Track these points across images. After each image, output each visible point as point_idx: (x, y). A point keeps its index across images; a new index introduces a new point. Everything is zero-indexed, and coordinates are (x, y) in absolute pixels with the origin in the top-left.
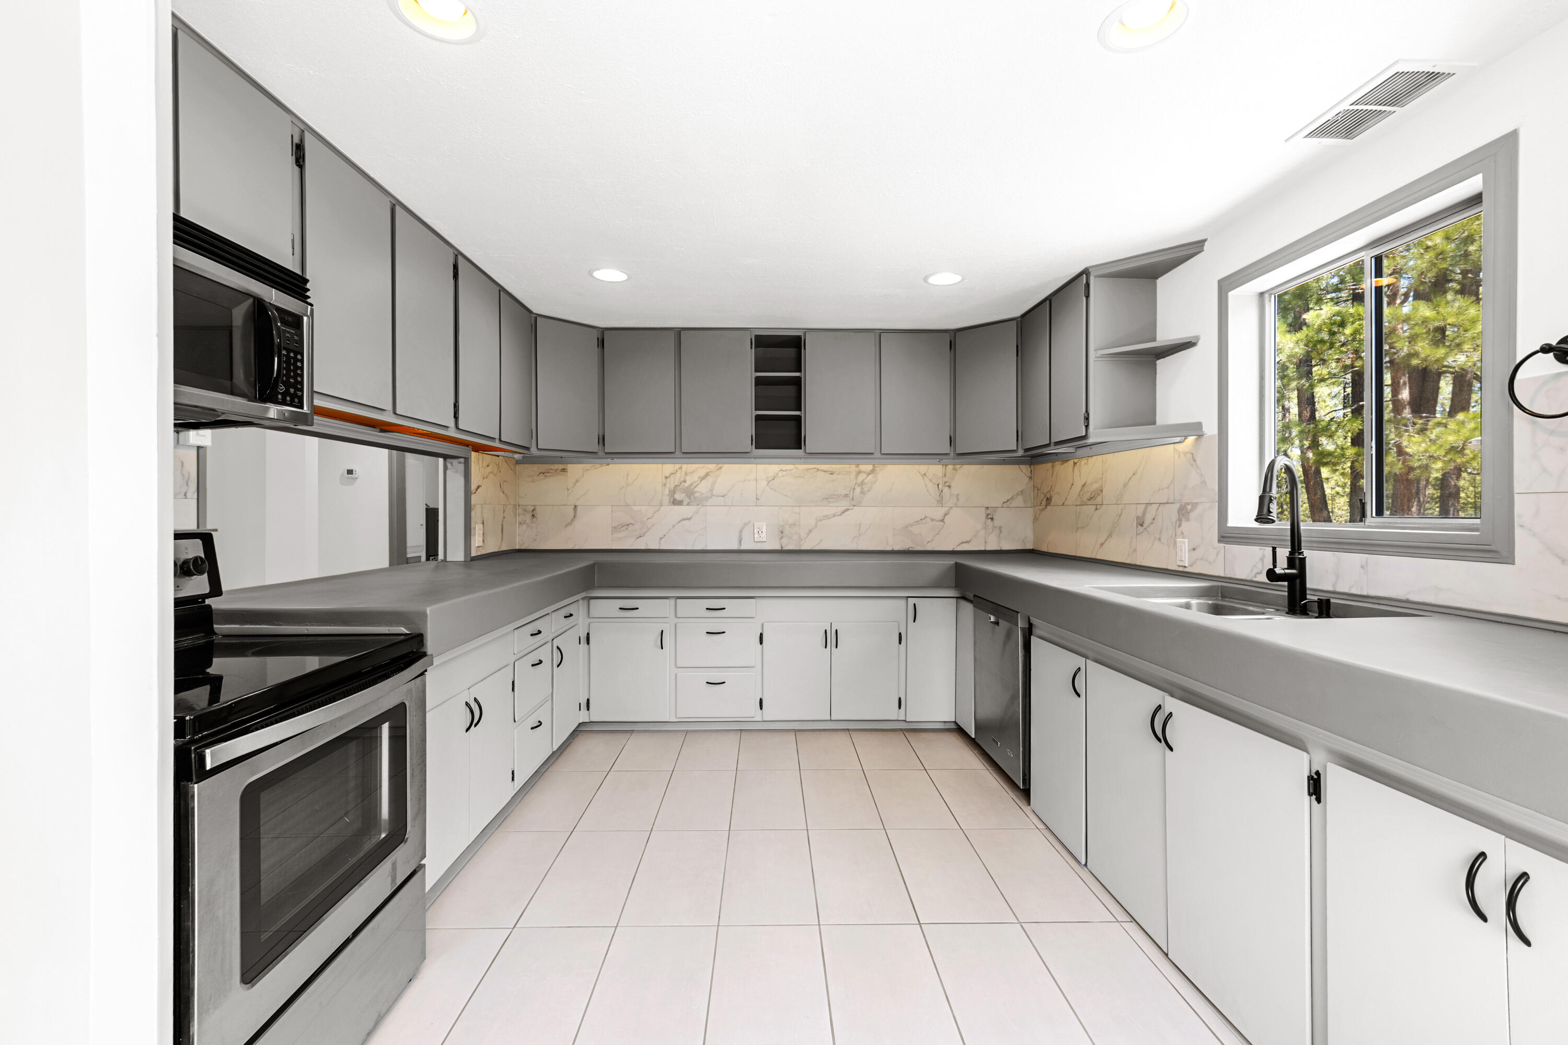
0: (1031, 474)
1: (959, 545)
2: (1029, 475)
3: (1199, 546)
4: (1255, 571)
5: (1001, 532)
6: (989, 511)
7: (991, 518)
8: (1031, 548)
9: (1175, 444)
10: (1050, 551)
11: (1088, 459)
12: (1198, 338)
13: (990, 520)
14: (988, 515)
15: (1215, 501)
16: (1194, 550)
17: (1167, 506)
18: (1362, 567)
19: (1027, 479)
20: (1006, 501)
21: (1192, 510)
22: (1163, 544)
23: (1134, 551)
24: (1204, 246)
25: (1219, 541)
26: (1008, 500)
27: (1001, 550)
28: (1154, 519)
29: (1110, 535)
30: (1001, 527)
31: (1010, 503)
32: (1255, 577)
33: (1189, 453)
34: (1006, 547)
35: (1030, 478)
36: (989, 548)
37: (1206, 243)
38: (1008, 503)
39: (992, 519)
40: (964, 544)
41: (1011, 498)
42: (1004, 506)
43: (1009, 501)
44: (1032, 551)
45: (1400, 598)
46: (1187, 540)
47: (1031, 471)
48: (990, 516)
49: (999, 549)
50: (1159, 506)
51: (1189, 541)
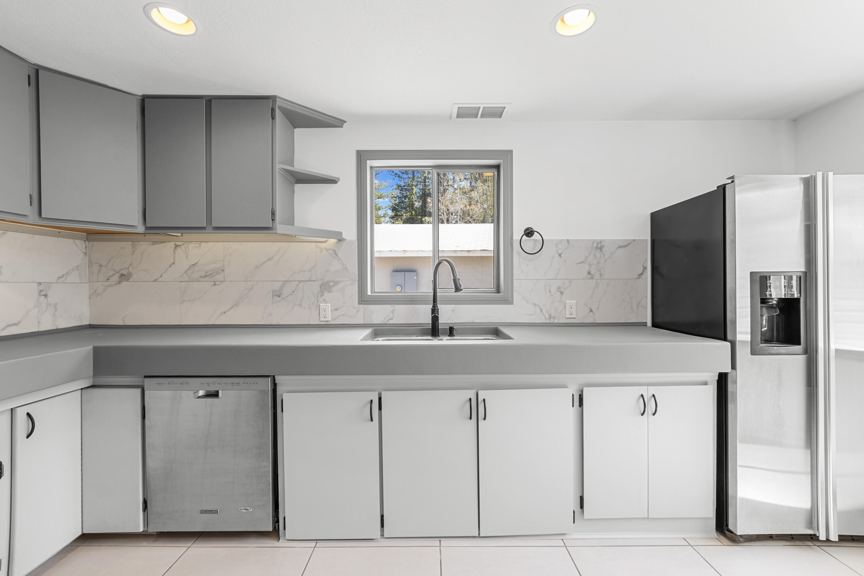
0: (86, 249)
1: (3, 330)
2: (85, 251)
3: (341, 308)
4: (388, 318)
5: (56, 309)
6: (42, 288)
7: (44, 295)
8: (88, 323)
9: (316, 243)
10: (126, 324)
11: (200, 245)
12: (339, 179)
13: (43, 297)
14: (41, 291)
15: (356, 280)
16: (336, 310)
17: (308, 283)
18: (453, 310)
19: (83, 254)
20: (61, 276)
21: (333, 286)
22: (305, 308)
23: (270, 315)
24: (344, 124)
25: (359, 303)
26: (63, 275)
27: (57, 329)
28: (293, 292)
29: (237, 304)
30: (56, 304)
31: (66, 278)
32: (388, 321)
33: (331, 249)
34: (63, 324)
35: (85, 254)
36: (43, 328)
37: (345, 124)
38: (63, 279)
39: (46, 296)
40: (9, 328)
41: (67, 274)
42: (59, 281)
43: (65, 277)
44: (91, 327)
45: (470, 322)
46: (330, 304)
47: (86, 247)
48: (43, 293)
49: (55, 328)
50: (299, 283)
51: (330, 305)
